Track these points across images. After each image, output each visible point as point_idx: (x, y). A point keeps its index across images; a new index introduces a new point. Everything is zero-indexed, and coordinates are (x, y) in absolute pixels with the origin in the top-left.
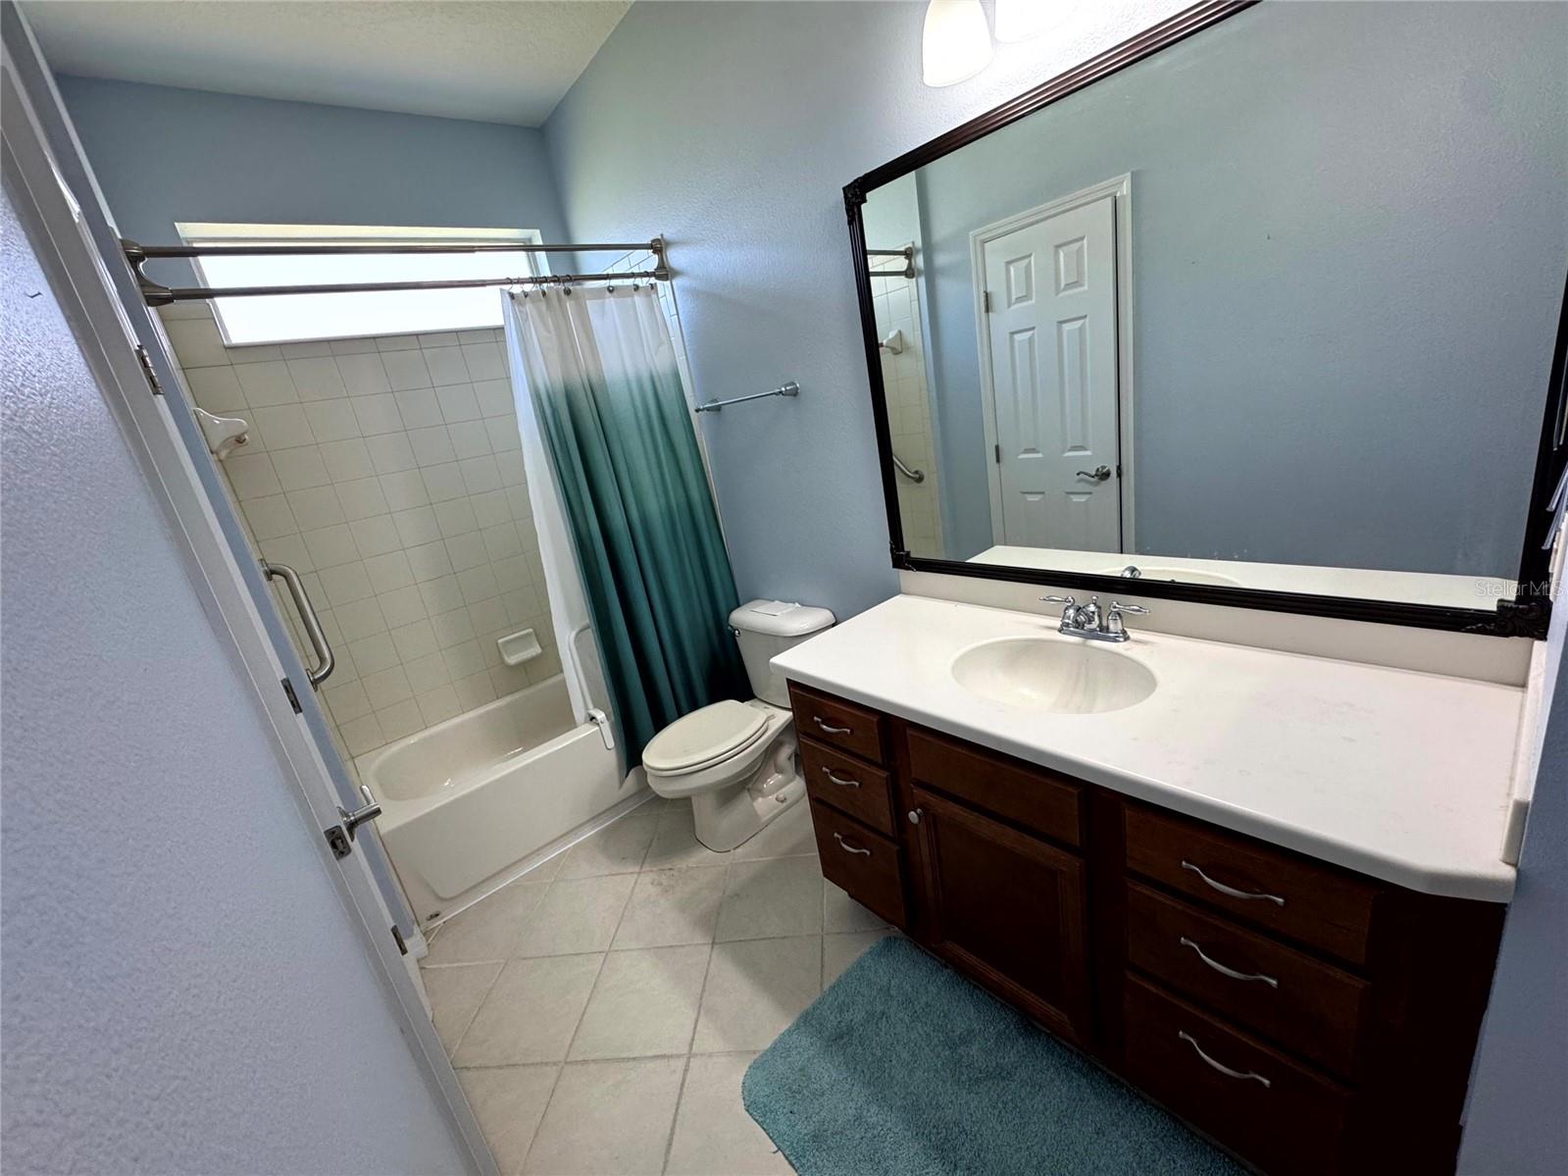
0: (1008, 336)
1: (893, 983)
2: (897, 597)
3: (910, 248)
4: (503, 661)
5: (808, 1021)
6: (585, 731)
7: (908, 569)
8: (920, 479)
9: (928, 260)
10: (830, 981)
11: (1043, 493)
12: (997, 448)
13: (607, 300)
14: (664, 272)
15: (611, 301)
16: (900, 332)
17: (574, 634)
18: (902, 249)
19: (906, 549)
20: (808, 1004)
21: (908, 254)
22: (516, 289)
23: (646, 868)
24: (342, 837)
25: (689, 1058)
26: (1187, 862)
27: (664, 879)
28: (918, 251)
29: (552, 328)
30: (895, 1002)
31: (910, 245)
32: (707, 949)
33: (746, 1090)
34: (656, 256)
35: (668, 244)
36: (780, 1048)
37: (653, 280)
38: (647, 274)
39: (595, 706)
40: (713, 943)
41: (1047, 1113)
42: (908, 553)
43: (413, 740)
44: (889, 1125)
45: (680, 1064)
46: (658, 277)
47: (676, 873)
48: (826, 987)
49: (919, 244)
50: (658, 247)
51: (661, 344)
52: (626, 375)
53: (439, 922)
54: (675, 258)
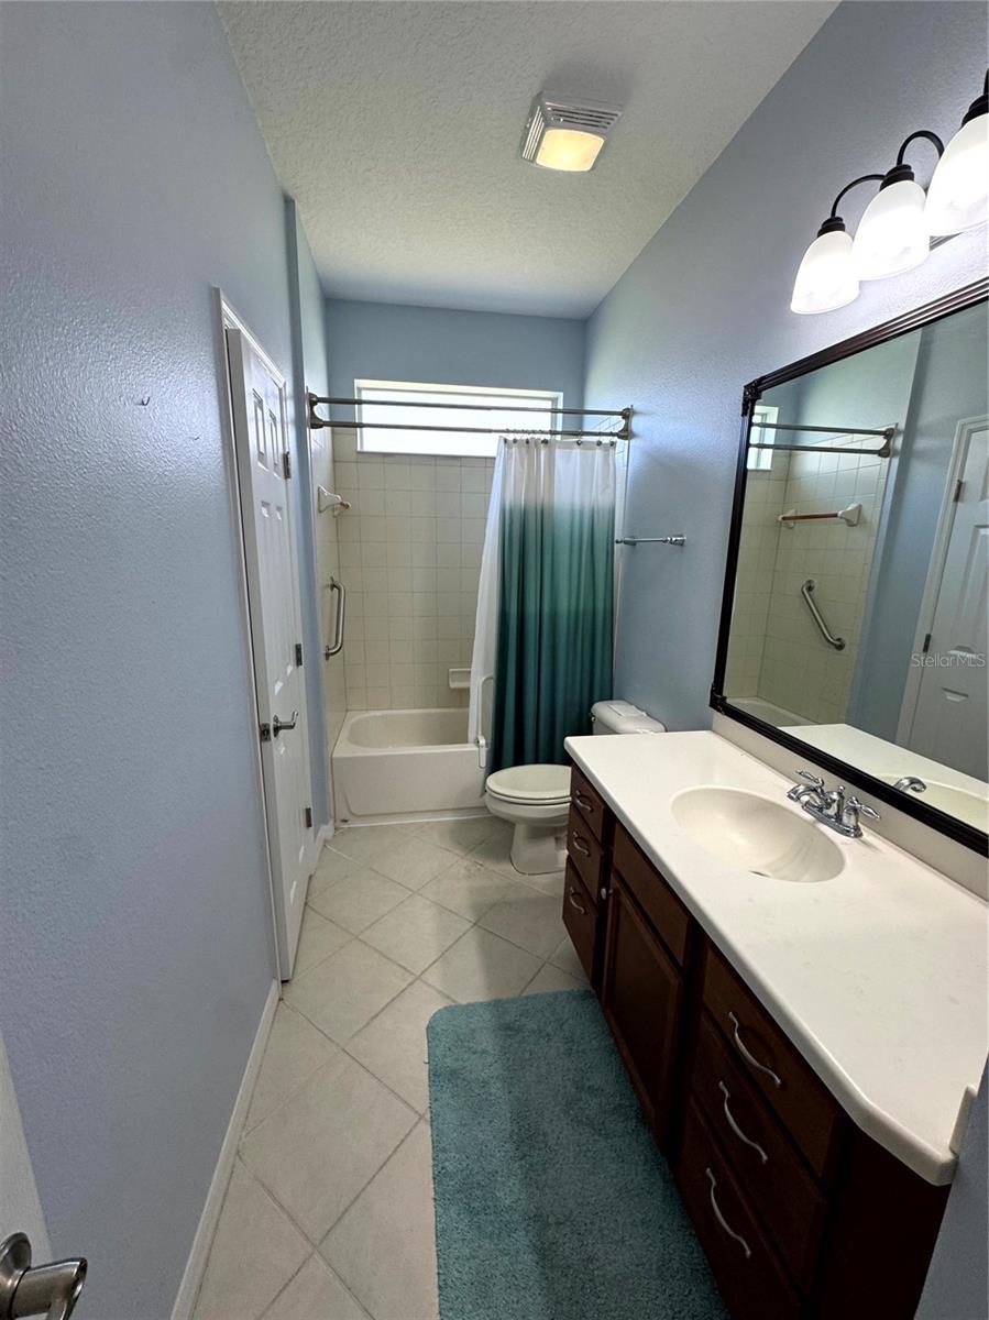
0: (972, 527)
1: (570, 1021)
2: (704, 732)
3: (892, 429)
4: (448, 685)
5: (496, 1004)
6: (471, 747)
7: (719, 710)
8: (840, 647)
9: (907, 443)
10: (529, 992)
11: (966, 696)
12: (928, 638)
13: (574, 451)
14: (626, 434)
15: (577, 451)
16: (860, 506)
17: (484, 679)
18: (884, 429)
19: (725, 694)
20: (504, 997)
21: (888, 434)
22: (511, 437)
23: (469, 856)
24: (268, 732)
25: (417, 979)
26: (734, 1014)
27: (473, 869)
28: (899, 432)
29: (526, 466)
30: (562, 1035)
31: (893, 426)
32: (468, 926)
33: (434, 1019)
34: (624, 421)
35: (634, 413)
36: (470, 1009)
37: (615, 439)
38: (611, 434)
39: (483, 734)
40: (475, 924)
41: (615, 1180)
42: (725, 698)
43: (378, 713)
44: (501, 1101)
45: (411, 979)
46: (620, 437)
47: (482, 868)
48: (524, 994)
49: (902, 426)
50: (627, 414)
51: (607, 487)
52: (573, 505)
53: (346, 826)
54: (637, 424)
